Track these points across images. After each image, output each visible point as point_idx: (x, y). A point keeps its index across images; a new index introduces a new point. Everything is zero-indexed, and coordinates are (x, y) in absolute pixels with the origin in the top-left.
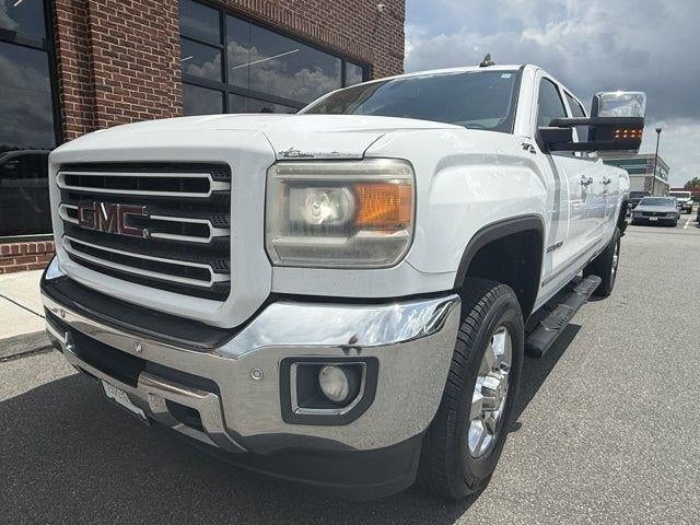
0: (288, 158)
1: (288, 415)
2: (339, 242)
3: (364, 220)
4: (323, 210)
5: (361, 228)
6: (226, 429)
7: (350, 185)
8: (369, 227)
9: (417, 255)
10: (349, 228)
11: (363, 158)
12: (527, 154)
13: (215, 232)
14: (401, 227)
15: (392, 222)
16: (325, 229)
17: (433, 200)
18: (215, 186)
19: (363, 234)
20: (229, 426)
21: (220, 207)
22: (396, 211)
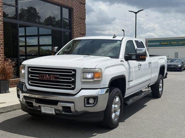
0: (84, 69)
1: (85, 106)
2: (92, 80)
3: (95, 77)
4: (89, 76)
5: (95, 78)
6: (75, 110)
7: (93, 72)
8: (96, 78)
9: (102, 82)
10: (93, 78)
11: (95, 69)
12: (122, 63)
13: (73, 79)
14: (100, 78)
15: (99, 77)
16: (90, 79)
17: (105, 74)
18: (73, 73)
19: (95, 79)
20: (76, 110)
21: (74, 76)
22: (100, 76)
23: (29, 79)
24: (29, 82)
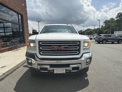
1: (86, 64)
3: (88, 45)
6: (81, 68)
7: (88, 42)
13: (78, 48)
18: (79, 43)
23: (40, 50)
24: (41, 53)
